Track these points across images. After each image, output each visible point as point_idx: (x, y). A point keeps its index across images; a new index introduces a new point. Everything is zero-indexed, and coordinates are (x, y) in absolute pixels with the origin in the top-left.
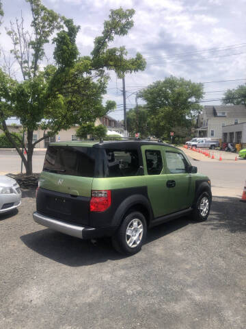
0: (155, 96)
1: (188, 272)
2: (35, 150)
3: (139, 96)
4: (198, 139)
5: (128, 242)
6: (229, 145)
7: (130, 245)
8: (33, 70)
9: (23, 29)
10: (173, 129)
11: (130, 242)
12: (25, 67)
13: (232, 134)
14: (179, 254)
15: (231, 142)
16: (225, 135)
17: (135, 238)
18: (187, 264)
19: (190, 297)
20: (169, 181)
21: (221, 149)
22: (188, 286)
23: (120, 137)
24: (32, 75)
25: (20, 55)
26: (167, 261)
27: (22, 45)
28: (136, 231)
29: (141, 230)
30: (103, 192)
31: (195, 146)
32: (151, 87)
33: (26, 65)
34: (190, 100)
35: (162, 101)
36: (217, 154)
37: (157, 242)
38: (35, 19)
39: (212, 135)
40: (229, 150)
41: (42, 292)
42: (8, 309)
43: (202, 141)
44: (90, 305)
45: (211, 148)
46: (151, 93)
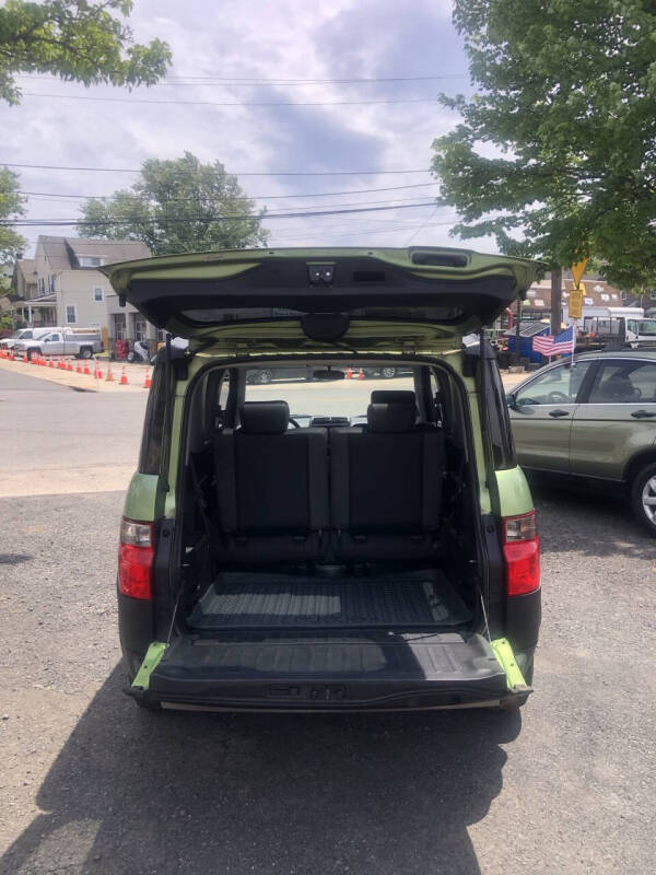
6: (137, 345)
39: (72, 319)
40: (136, 359)
43: (56, 338)
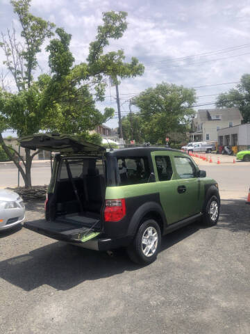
0: (148, 102)
1: (209, 278)
2: (33, 162)
3: (132, 103)
4: (194, 143)
5: (144, 251)
6: (226, 147)
7: (146, 254)
8: (27, 80)
9: (15, 40)
10: (168, 135)
11: (146, 251)
12: (19, 78)
13: (227, 137)
14: (196, 260)
15: (227, 145)
16: (221, 138)
17: (150, 247)
18: (207, 270)
19: (216, 304)
20: (179, 187)
21: (218, 153)
22: (212, 293)
23: (116, 145)
24: (26, 85)
25: (13, 66)
26: (185, 269)
27: (15, 56)
28: (151, 240)
29: (156, 238)
30: (117, 201)
31: (192, 150)
32: (143, 94)
33: (20, 76)
34: (182, 105)
35: (155, 108)
36: (215, 157)
37: (171, 249)
38: (25, 29)
39: (208, 138)
40: (225, 153)
41: (62, 308)
42: (29, 329)
44: (115, 319)
45: (207, 152)
46: (144, 100)
